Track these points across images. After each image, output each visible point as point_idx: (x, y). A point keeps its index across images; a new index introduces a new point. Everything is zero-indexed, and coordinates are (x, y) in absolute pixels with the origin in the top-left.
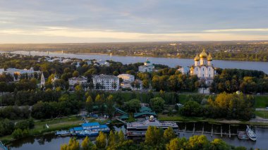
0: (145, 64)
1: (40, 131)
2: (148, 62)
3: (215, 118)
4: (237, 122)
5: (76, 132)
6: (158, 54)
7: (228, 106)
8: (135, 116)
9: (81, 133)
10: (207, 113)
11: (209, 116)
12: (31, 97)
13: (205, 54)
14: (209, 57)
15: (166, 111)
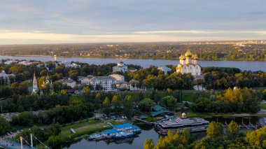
0: (119, 65)
1: (70, 136)
2: (122, 63)
3: (226, 113)
4: (248, 115)
5: (111, 135)
6: (106, 55)
7: (238, 100)
8: (153, 115)
9: (117, 135)
10: (219, 108)
11: (221, 111)
12: (36, 102)
13: (190, 54)
14: (195, 56)
15: (179, 108)
